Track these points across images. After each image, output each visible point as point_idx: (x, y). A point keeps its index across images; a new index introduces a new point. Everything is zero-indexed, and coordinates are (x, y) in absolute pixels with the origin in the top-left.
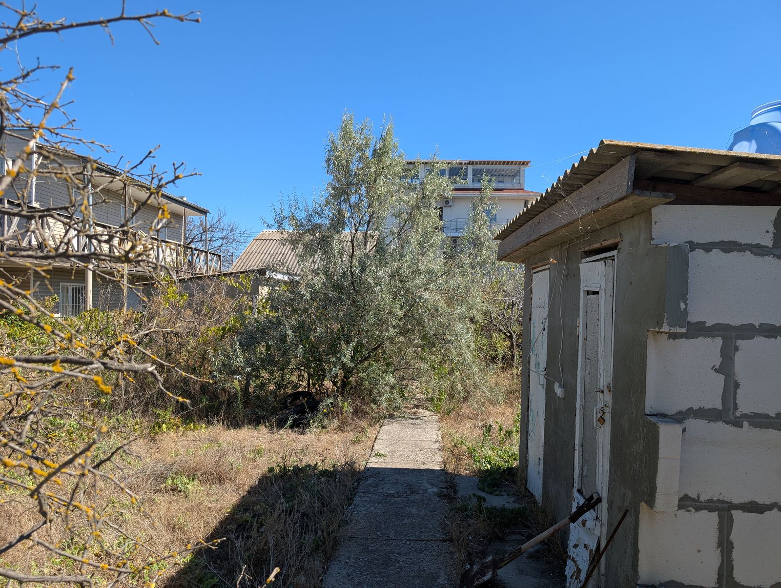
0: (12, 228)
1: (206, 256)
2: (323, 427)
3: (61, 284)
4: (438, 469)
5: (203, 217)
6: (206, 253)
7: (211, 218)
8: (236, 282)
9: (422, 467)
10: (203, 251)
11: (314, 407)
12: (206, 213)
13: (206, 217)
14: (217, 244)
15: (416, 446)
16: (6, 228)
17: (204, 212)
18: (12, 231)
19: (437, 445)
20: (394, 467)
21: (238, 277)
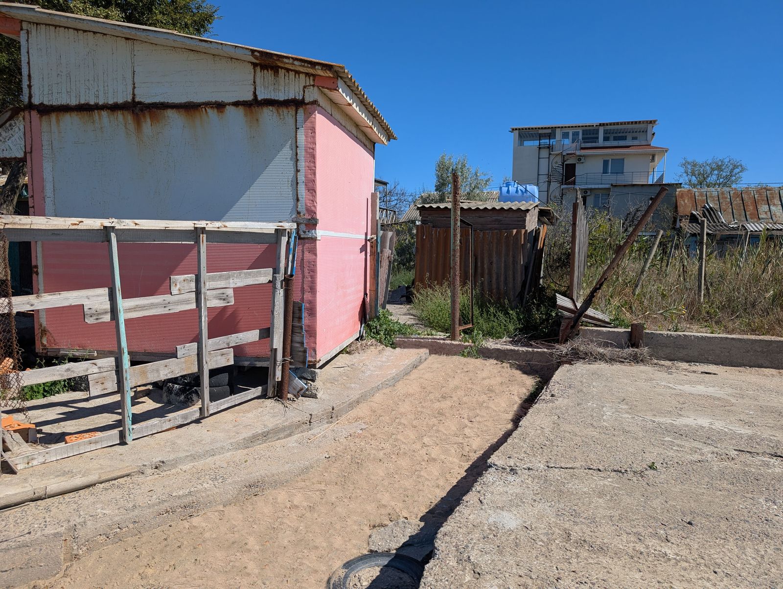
1: (387, 212)
6: (387, 210)
8: (400, 228)
10: (384, 209)
13: (386, 187)
14: (393, 203)
17: (385, 184)
21: (401, 225)
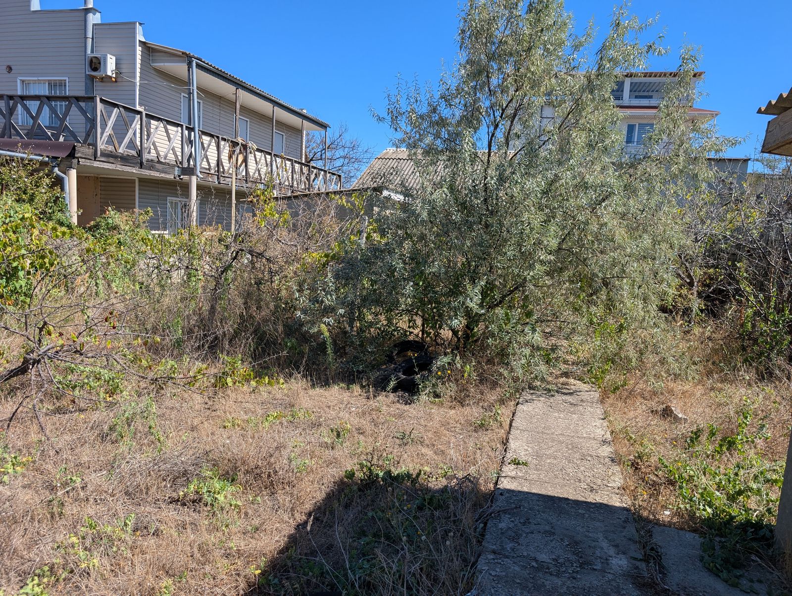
0: (106, 130)
1: (325, 175)
2: (437, 396)
3: (168, 198)
4: (618, 504)
5: (323, 131)
6: (325, 171)
7: (331, 134)
8: (347, 202)
9: (592, 498)
10: (322, 170)
11: (425, 364)
12: (326, 127)
13: (326, 131)
14: (338, 163)
15: (574, 447)
16: (99, 130)
17: (324, 126)
18: (106, 134)
19: (606, 451)
20: (543, 492)
21: (350, 196)
